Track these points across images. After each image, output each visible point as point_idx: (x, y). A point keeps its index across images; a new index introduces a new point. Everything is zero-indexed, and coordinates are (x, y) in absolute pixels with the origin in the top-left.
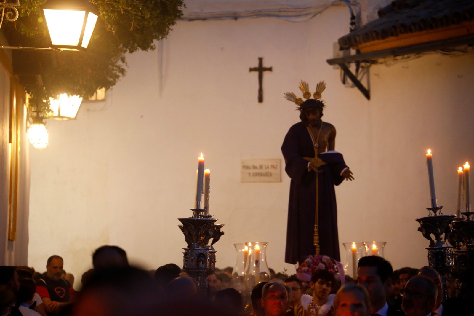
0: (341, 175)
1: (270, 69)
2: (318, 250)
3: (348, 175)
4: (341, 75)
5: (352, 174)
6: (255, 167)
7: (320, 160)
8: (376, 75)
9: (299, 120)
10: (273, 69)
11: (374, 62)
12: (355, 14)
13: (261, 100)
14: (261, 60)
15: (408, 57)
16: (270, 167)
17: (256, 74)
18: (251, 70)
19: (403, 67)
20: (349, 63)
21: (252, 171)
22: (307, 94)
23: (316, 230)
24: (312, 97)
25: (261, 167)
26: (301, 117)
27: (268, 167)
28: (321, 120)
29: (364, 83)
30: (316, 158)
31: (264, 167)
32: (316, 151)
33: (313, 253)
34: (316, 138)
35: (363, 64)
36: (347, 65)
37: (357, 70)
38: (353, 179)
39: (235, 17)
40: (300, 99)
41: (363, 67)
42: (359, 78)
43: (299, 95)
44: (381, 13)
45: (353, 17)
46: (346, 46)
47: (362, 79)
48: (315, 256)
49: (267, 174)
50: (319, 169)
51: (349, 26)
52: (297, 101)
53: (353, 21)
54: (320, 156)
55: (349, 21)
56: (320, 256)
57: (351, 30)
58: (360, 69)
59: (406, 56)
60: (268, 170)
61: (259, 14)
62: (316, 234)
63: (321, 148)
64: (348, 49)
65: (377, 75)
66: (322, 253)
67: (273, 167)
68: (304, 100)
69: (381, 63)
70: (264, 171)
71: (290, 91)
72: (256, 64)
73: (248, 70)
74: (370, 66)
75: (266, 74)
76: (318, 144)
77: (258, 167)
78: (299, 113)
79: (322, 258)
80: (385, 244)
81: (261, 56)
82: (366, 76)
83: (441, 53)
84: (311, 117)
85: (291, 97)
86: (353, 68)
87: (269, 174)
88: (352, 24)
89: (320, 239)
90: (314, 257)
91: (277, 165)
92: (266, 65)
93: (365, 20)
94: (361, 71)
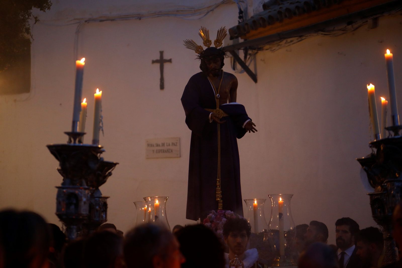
0: (243, 127)
1: (170, 61)
2: (220, 205)
3: (251, 127)
4: (231, 62)
5: (255, 126)
6: (158, 145)
7: (221, 111)
8: (261, 60)
9: (200, 71)
10: (173, 60)
11: (260, 49)
12: (242, 10)
13: (162, 87)
14: (162, 53)
15: (292, 41)
16: (171, 144)
17: (158, 66)
18: (154, 62)
19: (287, 51)
20: (239, 49)
21: (156, 148)
22: (207, 41)
23: (218, 184)
24: (213, 45)
25: (163, 145)
26: (201, 67)
27: (169, 145)
28: (222, 70)
29: (251, 68)
30: (218, 109)
31: (166, 145)
32: (217, 101)
33: (216, 208)
34: (217, 89)
35: (250, 52)
36: (236, 51)
37: (245, 57)
38: (256, 131)
39: (139, 17)
40: (200, 47)
41: (250, 54)
42: (247, 64)
43: (200, 43)
44: (265, 6)
45: (241, 12)
46: (236, 35)
47: (249, 65)
48: (218, 211)
49: (168, 151)
50: (221, 120)
51: (238, 19)
52: (198, 49)
53: (241, 15)
54: (221, 107)
55: (237, 15)
56: (224, 211)
57: (239, 23)
58: (248, 57)
59: (289, 40)
60: (169, 147)
61: (160, 14)
62: (219, 188)
63: (223, 99)
64: (237, 37)
65: (263, 60)
66: (226, 208)
67: (173, 144)
68: (205, 48)
69: (267, 49)
70: (165, 148)
71: (190, 39)
72: (158, 57)
73: (151, 62)
74: (257, 53)
75: (166, 66)
76: (219, 94)
77: (161, 145)
78: (199, 62)
79: (225, 212)
80: (292, 196)
81: (162, 50)
82: (253, 62)
83: (322, 34)
84: (213, 65)
85: (190, 44)
86: (241, 54)
87: (170, 151)
88: (240, 17)
89: (222, 194)
90: (216, 212)
91: (177, 143)
92: (166, 57)
93: (251, 13)
94: (249, 58)
